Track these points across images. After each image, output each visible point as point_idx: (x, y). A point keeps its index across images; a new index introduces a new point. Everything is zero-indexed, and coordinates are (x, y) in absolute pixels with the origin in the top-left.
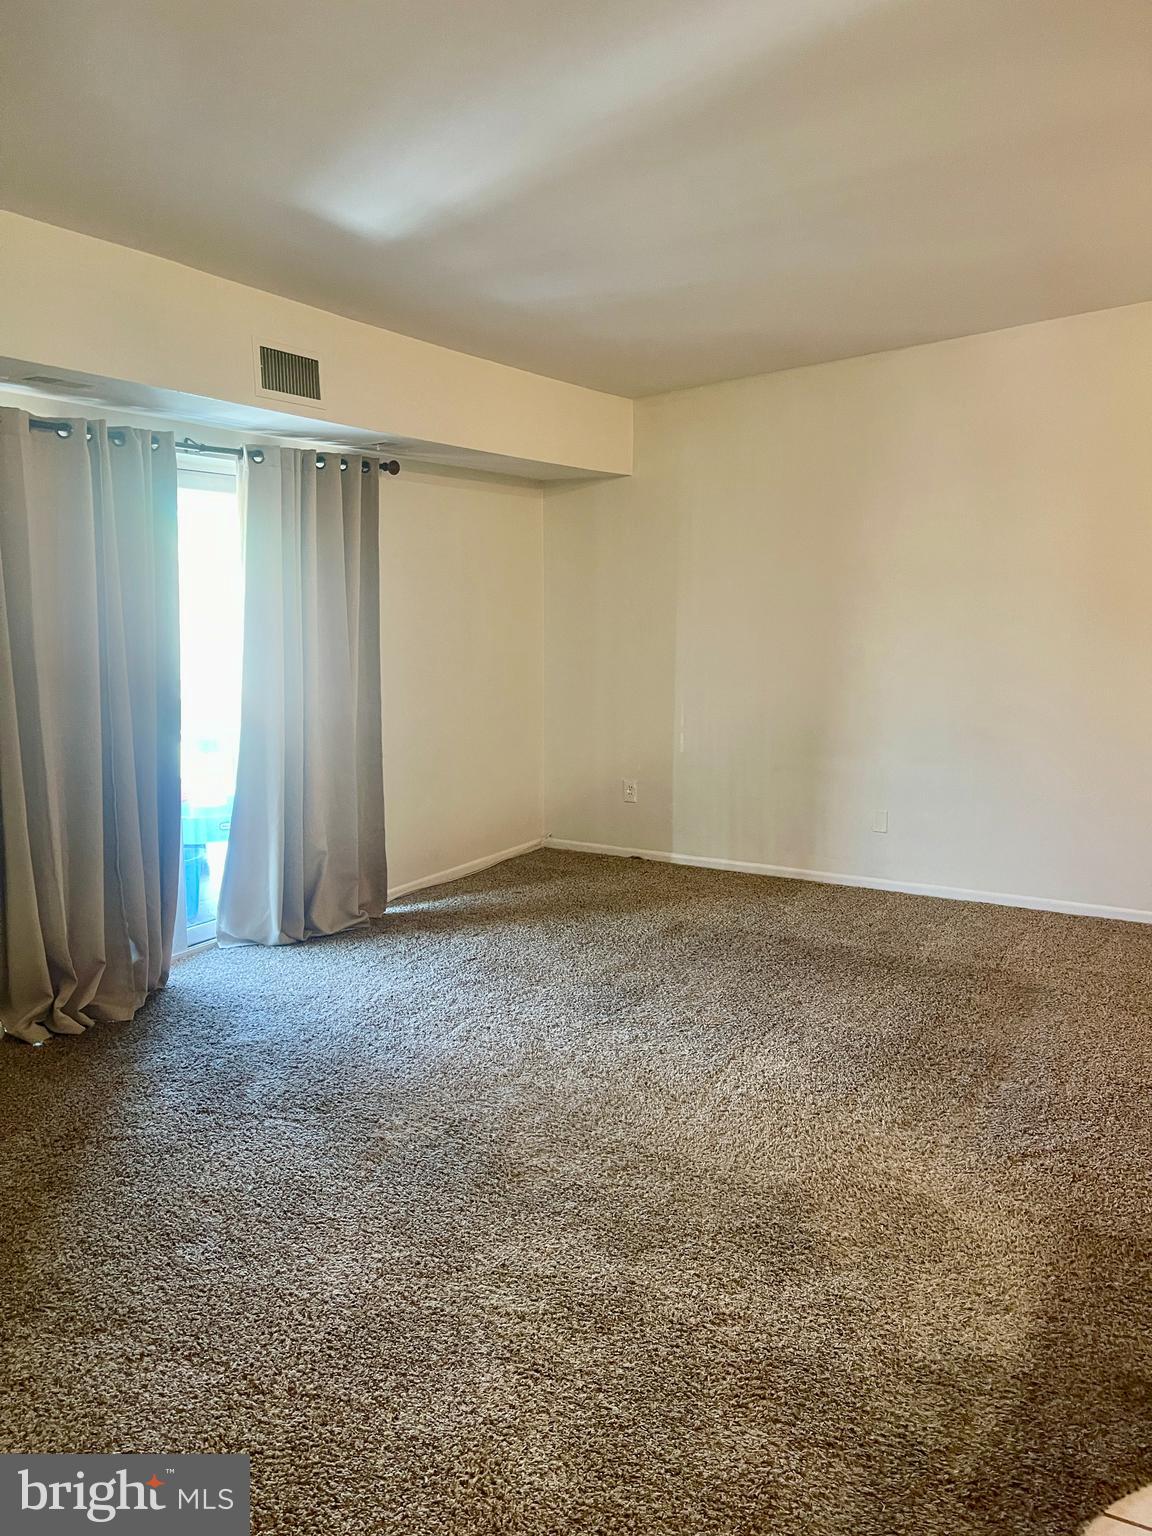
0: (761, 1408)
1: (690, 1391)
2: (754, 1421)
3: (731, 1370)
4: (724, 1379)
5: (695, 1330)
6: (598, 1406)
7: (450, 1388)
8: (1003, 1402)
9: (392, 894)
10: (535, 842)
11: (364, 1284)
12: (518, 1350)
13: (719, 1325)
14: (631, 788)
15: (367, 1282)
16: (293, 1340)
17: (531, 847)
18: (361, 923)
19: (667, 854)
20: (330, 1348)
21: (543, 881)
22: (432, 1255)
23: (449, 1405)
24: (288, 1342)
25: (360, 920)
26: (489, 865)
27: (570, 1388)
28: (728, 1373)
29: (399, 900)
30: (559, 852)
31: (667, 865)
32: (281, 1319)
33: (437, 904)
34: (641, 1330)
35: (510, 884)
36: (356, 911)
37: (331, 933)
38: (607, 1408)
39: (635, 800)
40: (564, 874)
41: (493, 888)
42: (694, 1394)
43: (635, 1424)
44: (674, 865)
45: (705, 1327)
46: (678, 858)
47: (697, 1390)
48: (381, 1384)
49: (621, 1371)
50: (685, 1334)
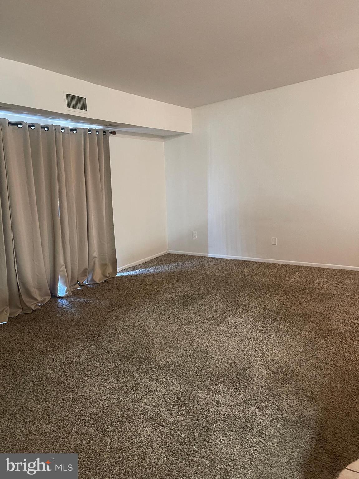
0: (232, 435)
1: (208, 430)
2: (229, 439)
3: (222, 422)
4: (220, 425)
5: (211, 409)
6: (178, 435)
7: (130, 430)
8: (312, 431)
9: (119, 269)
10: (166, 251)
11: (103, 396)
12: (152, 417)
13: (219, 407)
14: (195, 233)
15: (104, 395)
16: (79, 416)
17: (163, 254)
18: (109, 279)
19: (207, 254)
20: (91, 418)
21: (167, 264)
22: (126, 386)
23: (129, 436)
24: (77, 416)
25: (108, 278)
26: (150, 259)
27: (169, 430)
28: (221, 423)
29: (121, 271)
30: (173, 254)
31: (207, 257)
32: (76, 409)
33: (133, 272)
34: (193, 409)
35: (157, 265)
36: (107, 275)
37: (99, 283)
38: (181, 436)
39: (196, 237)
40: (174, 261)
41: (151, 266)
42: (209, 431)
43: (190, 441)
44: (209, 257)
45: (214, 408)
46: (211, 255)
47: (211, 429)
48: (107, 430)
49: (186, 423)
50: (208, 410)
